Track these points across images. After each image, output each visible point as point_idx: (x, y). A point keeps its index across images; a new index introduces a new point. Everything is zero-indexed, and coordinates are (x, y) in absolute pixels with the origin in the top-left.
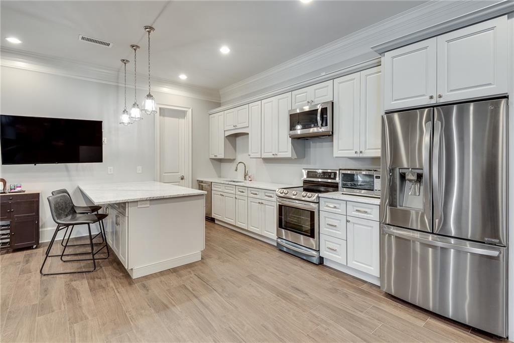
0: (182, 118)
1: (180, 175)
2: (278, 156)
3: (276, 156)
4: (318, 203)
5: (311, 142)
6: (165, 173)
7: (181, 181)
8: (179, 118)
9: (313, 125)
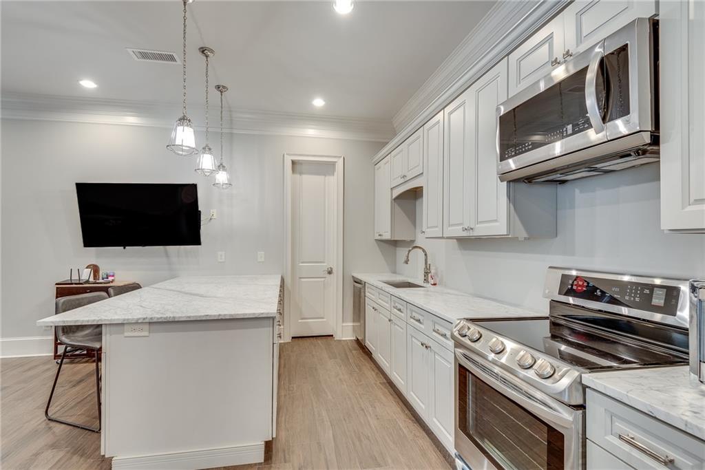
0: (329, 175)
1: (326, 266)
2: (476, 233)
3: (471, 234)
4: (582, 407)
5: (577, 191)
6: (302, 263)
7: (328, 276)
8: (325, 175)
9: (570, 127)
